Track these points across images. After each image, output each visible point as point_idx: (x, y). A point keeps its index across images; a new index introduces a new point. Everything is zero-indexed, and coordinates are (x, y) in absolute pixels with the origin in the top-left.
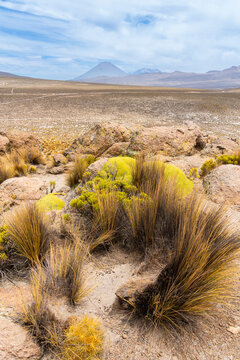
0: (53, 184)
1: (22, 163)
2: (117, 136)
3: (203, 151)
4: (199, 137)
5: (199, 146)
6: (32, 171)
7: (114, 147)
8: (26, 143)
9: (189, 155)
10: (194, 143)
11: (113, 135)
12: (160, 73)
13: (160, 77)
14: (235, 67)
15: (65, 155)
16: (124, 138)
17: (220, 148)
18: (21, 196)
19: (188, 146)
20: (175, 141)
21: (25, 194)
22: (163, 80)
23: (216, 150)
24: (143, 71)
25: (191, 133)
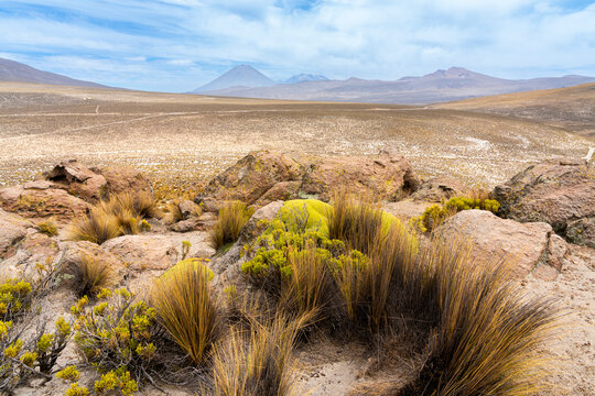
0: (186, 245)
1: (127, 216)
2: (280, 171)
3: (417, 194)
4: (408, 172)
5: (409, 186)
6: (144, 229)
7: (276, 188)
8: (131, 184)
9: (395, 200)
10: (400, 183)
11: (273, 170)
12: (328, 81)
13: (328, 86)
14: (443, 72)
15: (197, 202)
16: (291, 174)
17: (444, 189)
18: (137, 263)
19: (393, 186)
20: (373, 178)
21: (143, 261)
22: (331, 90)
23: (438, 192)
24: (300, 79)
25: (396, 165)
